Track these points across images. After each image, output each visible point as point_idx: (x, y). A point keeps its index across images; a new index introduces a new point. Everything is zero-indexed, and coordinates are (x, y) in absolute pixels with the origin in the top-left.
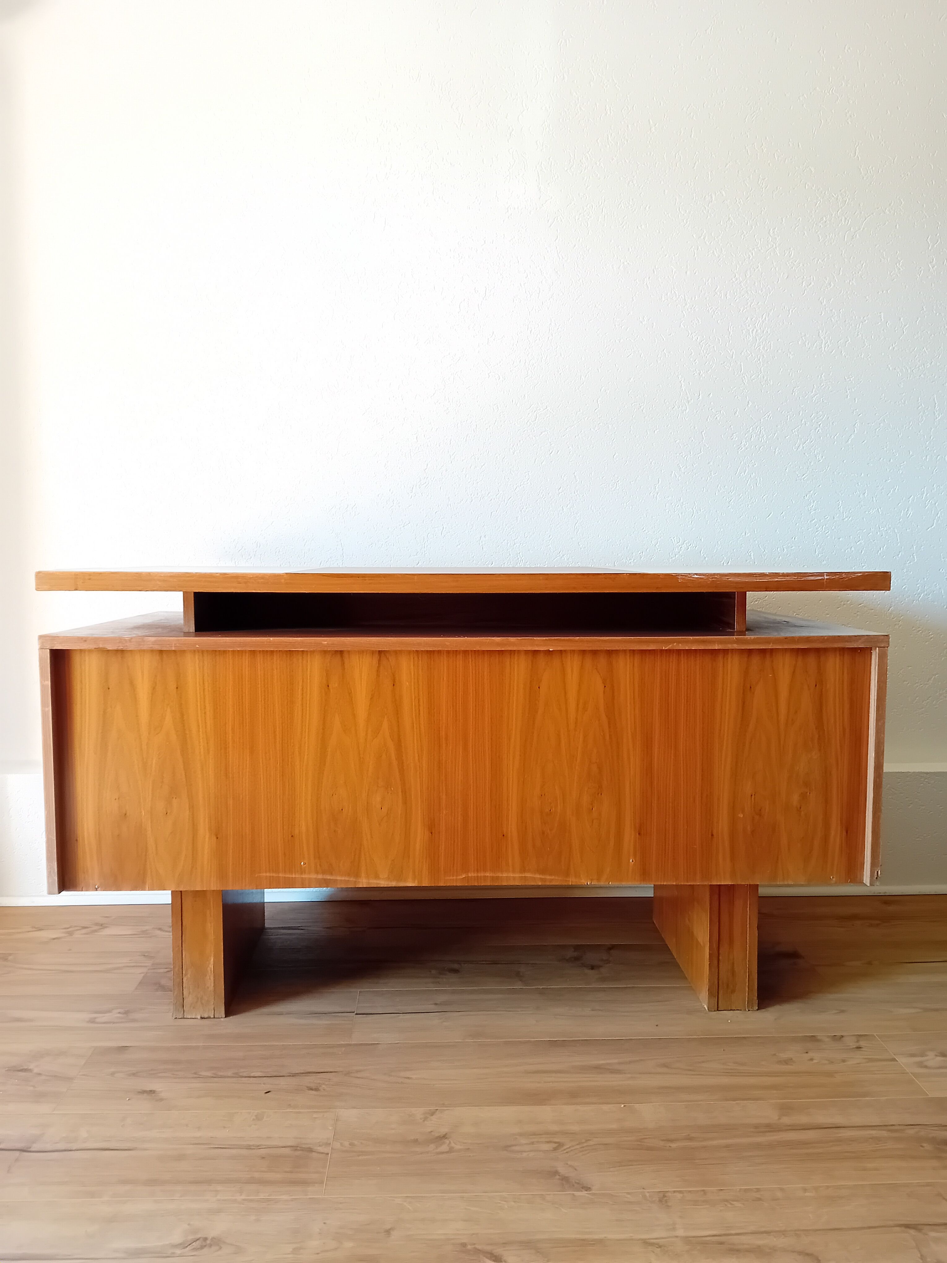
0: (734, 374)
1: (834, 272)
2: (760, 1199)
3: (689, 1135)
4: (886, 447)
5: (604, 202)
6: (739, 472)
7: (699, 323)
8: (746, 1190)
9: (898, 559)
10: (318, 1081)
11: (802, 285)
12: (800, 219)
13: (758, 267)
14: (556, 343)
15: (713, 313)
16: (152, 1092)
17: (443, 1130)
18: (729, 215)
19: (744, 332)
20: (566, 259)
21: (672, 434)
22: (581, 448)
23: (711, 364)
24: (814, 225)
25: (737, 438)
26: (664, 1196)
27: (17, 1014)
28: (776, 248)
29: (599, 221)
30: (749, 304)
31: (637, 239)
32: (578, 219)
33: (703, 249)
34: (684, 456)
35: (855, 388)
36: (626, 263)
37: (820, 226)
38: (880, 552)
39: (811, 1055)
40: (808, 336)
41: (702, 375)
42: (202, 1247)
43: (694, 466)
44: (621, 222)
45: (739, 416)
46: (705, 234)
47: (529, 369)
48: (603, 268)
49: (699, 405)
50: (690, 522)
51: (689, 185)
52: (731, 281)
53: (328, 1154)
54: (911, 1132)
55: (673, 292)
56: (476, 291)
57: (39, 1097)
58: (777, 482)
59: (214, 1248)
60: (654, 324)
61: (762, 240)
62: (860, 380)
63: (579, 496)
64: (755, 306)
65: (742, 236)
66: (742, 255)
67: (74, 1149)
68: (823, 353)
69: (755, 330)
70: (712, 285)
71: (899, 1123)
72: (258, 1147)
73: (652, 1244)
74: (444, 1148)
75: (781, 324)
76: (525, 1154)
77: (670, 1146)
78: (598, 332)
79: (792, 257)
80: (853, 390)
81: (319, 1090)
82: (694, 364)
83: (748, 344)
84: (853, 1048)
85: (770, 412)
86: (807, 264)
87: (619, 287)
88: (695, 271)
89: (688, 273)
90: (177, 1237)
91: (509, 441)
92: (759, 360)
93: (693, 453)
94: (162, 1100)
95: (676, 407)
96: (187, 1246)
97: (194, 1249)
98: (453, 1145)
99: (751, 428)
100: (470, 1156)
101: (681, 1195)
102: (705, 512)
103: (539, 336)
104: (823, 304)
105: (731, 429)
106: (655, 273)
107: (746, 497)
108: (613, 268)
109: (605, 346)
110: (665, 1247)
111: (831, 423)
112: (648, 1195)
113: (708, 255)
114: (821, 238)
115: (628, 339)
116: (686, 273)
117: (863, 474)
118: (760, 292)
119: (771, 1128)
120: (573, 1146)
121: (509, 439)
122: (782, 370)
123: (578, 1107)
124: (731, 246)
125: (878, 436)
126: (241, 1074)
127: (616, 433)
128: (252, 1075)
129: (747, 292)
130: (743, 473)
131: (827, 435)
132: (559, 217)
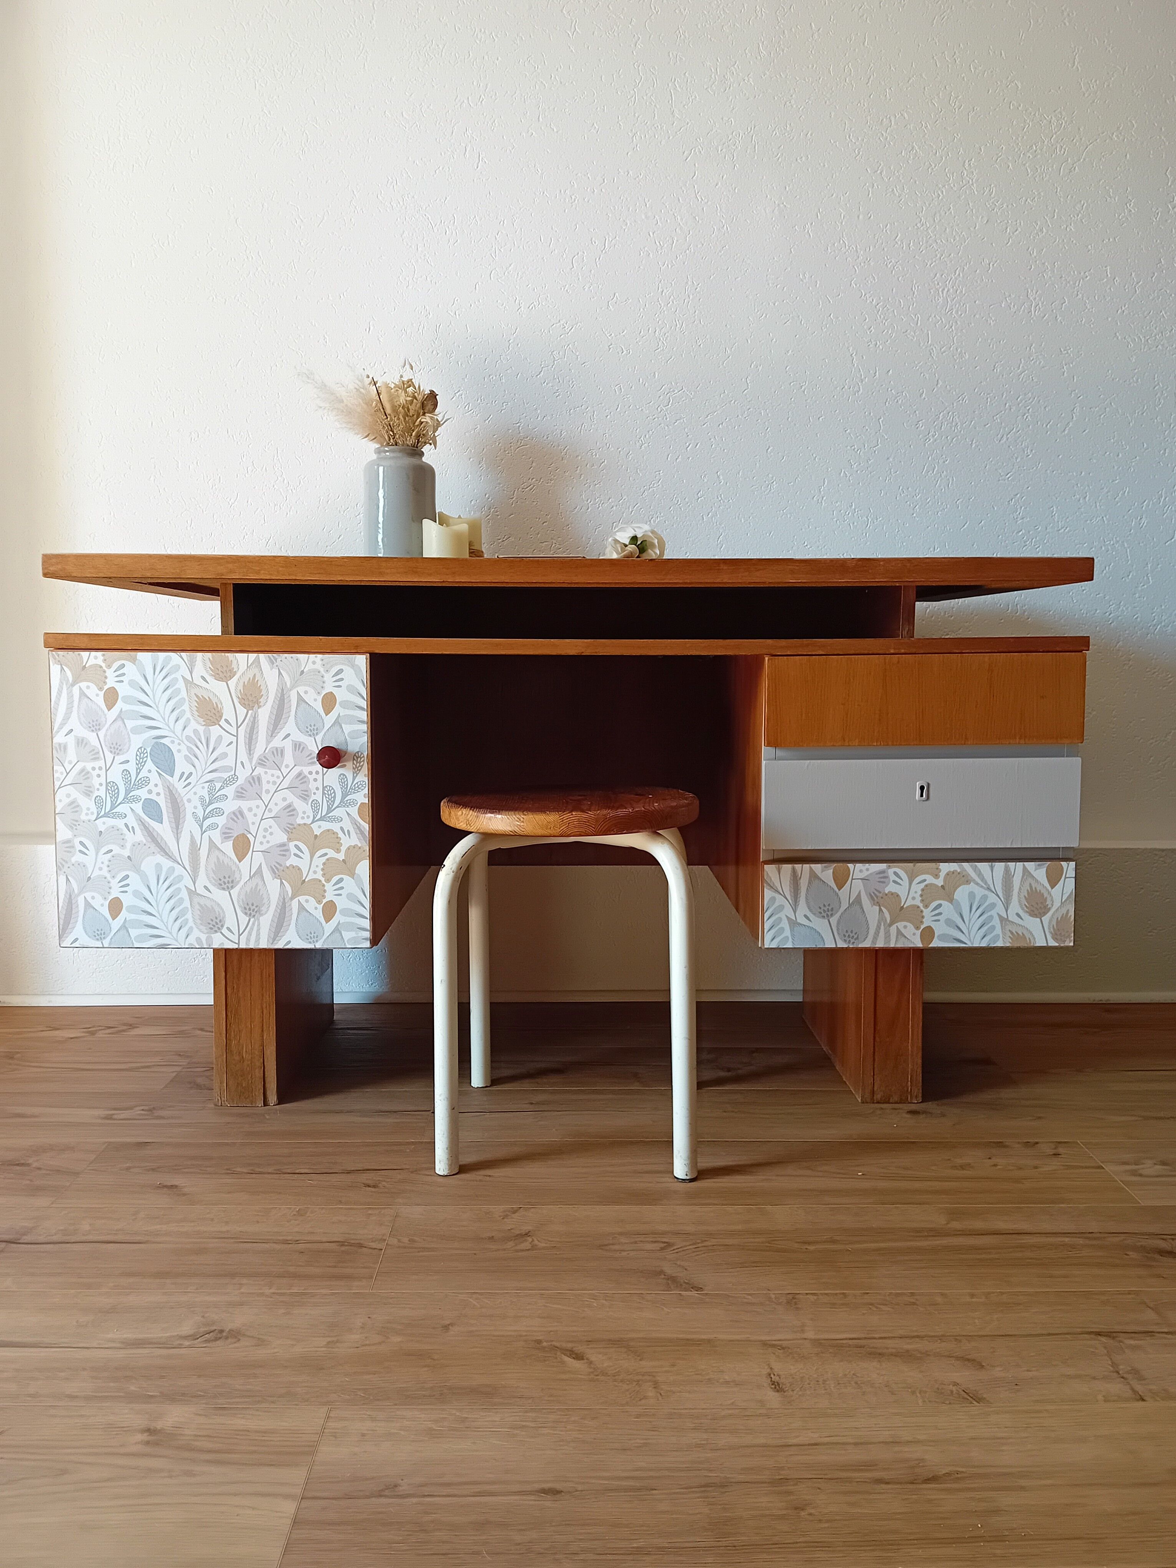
0: (919, 346)
1: (1047, 215)
2: (914, 1304)
3: (831, 1238)
4: (1113, 439)
5: (754, 128)
6: (926, 470)
7: (875, 280)
8: (898, 1295)
9: (1128, 581)
10: (378, 1179)
11: (1006, 232)
12: (1002, 148)
13: (949, 210)
14: (694, 307)
15: (892, 268)
16: (172, 1187)
17: (526, 1228)
18: (913, 143)
19: (932, 293)
20: (706, 200)
21: (842, 421)
22: (725, 440)
23: (890, 332)
24: (1022, 156)
25: (923, 427)
26: (794, 1298)
27: (19, 1110)
28: (972, 184)
29: (748, 152)
30: (938, 256)
31: (796, 175)
32: (721, 150)
33: (879, 187)
34: (856, 450)
35: (1074, 363)
36: (782, 206)
37: (1029, 157)
38: (1105, 572)
39: (994, 1160)
40: (1013, 296)
41: (879, 346)
42: (216, 1339)
43: (870, 463)
44: (775, 154)
45: (926, 399)
46: (882, 167)
47: (660, 339)
48: (753, 212)
49: (875, 384)
50: (864, 534)
51: (862, 105)
52: (916, 227)
53: (382, 1250)
54: (1116, 1239)
55: (841, 241)
56: (593, 243)
57: (36, 1190)
58: (975, 483)
59: (230, 1340)
60: (818, 282)
61: (955, 174)
62: (1080, 353)
63: (724, 502)
64: (946, 259)
65: (929, 170)
66: (929, 194)
67: (73, 1241)
68: (1033, 318)
69: (946, 290)
70: (891, 233)
71: (1101, 1231)
72: (297, 1242)
73: (774, 1346)
74: (526, 1245)
75: (979, 282)
76: (624, 1254)
77: (806, 1249)
78: (747, 292)
79: (992, 196)
80: (1071, 366)
81: (378, 1187)
82: (868, 333)
83: (937, 307)
84: (1051, 1155)
85: (965, 394)
86: (1012, 204)
87: (774, 236)
88: (869, 215)
89: (861, 217)
90: (187, 1328)
91: (634, 431)
92: (951, 327)
93: (868, 446)
94: (184, 1195)
95: (846, 387)
96: (198, 1338)
97: (206, 1340)
98: (536, 1242)
99: (942, 414)
100: (556, 1254)
101: (815, 1297)
102: (882, 521)
103: (672, 297)
104: (1033, 256)
105: (916, 415)
106: (819, 217)
107: (935, 502)
108: (766, 212)
109: (756, 310)
110: (789, 1348)
111: (1043, 408)
112: (773, 1296)
113: (886, 195)
114: (1029, 171)
115: (785, 301)
116: (858, 217)
117: (1083, 473)
118: (952, 241)
119: (936, 1233)
120: (686, 1246)
121: (635, 429)
122: (980, 340)
123: (696, 1208)
124: (915, 182)
125: (1103, 424)
126: (283, 1171)
127: (770, 421)
128: (297, 1171)
129: (936, 241)
130: (931, 472)
131: (1037, 422)
132: (697, 148)
